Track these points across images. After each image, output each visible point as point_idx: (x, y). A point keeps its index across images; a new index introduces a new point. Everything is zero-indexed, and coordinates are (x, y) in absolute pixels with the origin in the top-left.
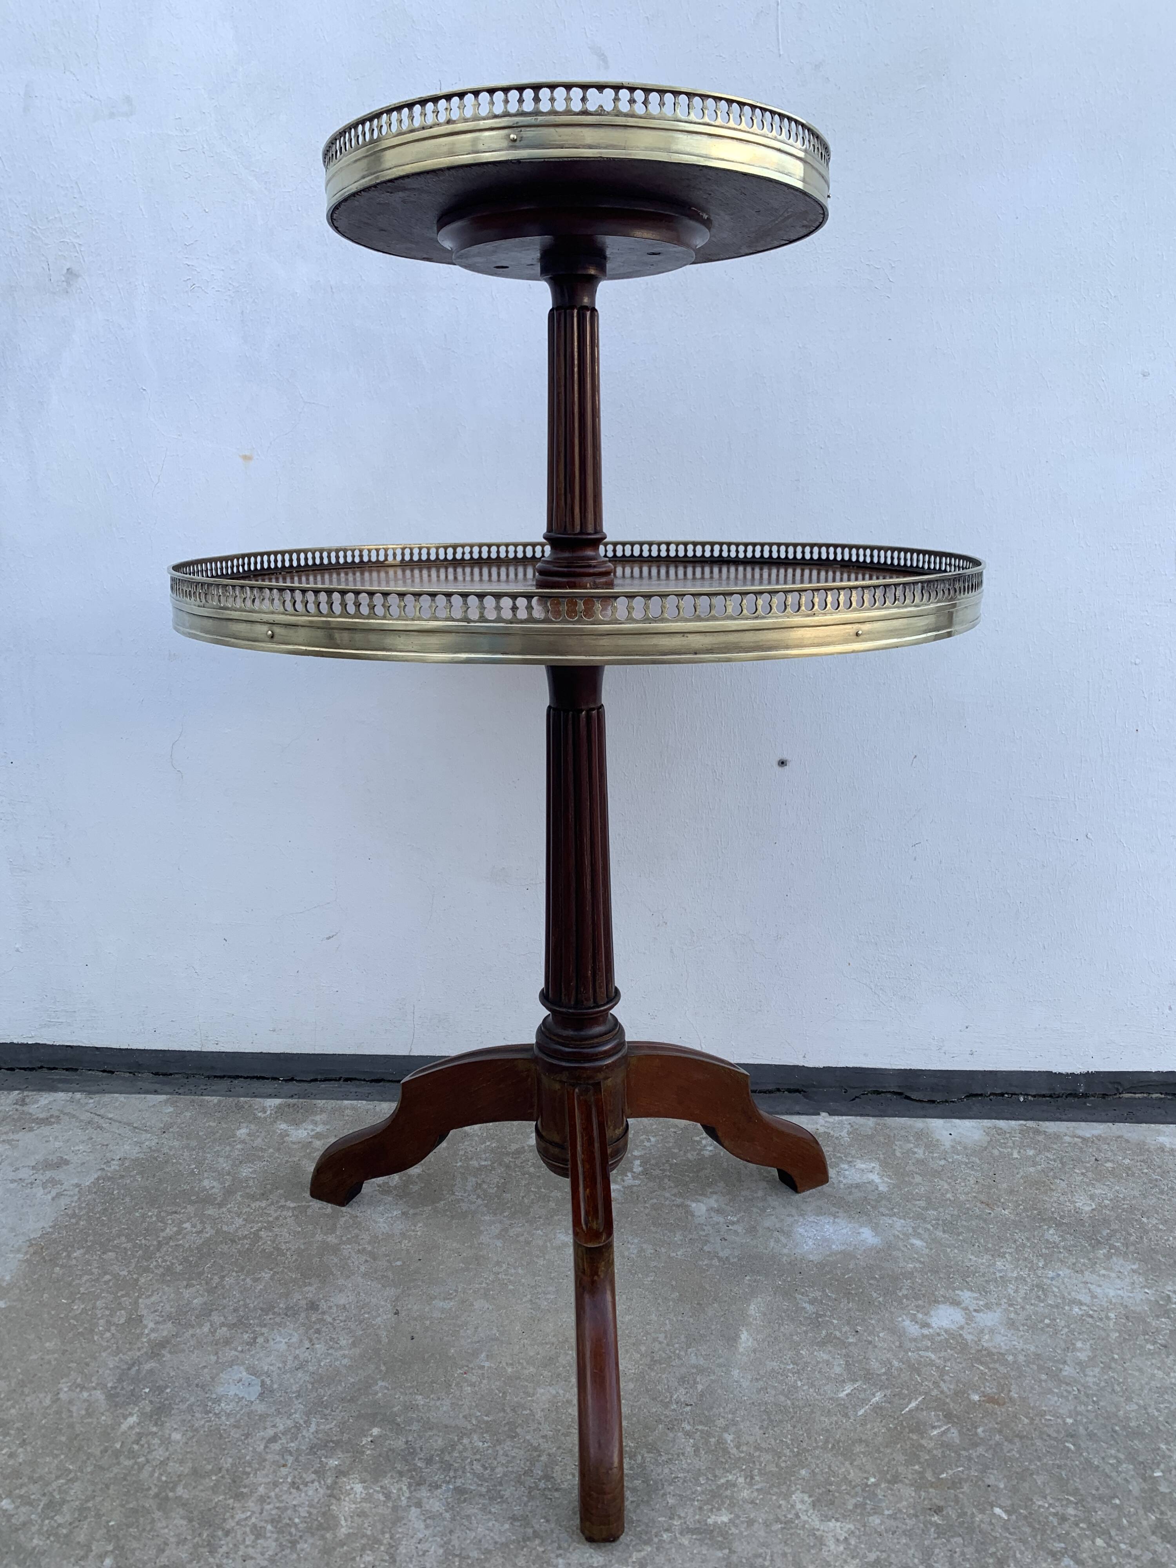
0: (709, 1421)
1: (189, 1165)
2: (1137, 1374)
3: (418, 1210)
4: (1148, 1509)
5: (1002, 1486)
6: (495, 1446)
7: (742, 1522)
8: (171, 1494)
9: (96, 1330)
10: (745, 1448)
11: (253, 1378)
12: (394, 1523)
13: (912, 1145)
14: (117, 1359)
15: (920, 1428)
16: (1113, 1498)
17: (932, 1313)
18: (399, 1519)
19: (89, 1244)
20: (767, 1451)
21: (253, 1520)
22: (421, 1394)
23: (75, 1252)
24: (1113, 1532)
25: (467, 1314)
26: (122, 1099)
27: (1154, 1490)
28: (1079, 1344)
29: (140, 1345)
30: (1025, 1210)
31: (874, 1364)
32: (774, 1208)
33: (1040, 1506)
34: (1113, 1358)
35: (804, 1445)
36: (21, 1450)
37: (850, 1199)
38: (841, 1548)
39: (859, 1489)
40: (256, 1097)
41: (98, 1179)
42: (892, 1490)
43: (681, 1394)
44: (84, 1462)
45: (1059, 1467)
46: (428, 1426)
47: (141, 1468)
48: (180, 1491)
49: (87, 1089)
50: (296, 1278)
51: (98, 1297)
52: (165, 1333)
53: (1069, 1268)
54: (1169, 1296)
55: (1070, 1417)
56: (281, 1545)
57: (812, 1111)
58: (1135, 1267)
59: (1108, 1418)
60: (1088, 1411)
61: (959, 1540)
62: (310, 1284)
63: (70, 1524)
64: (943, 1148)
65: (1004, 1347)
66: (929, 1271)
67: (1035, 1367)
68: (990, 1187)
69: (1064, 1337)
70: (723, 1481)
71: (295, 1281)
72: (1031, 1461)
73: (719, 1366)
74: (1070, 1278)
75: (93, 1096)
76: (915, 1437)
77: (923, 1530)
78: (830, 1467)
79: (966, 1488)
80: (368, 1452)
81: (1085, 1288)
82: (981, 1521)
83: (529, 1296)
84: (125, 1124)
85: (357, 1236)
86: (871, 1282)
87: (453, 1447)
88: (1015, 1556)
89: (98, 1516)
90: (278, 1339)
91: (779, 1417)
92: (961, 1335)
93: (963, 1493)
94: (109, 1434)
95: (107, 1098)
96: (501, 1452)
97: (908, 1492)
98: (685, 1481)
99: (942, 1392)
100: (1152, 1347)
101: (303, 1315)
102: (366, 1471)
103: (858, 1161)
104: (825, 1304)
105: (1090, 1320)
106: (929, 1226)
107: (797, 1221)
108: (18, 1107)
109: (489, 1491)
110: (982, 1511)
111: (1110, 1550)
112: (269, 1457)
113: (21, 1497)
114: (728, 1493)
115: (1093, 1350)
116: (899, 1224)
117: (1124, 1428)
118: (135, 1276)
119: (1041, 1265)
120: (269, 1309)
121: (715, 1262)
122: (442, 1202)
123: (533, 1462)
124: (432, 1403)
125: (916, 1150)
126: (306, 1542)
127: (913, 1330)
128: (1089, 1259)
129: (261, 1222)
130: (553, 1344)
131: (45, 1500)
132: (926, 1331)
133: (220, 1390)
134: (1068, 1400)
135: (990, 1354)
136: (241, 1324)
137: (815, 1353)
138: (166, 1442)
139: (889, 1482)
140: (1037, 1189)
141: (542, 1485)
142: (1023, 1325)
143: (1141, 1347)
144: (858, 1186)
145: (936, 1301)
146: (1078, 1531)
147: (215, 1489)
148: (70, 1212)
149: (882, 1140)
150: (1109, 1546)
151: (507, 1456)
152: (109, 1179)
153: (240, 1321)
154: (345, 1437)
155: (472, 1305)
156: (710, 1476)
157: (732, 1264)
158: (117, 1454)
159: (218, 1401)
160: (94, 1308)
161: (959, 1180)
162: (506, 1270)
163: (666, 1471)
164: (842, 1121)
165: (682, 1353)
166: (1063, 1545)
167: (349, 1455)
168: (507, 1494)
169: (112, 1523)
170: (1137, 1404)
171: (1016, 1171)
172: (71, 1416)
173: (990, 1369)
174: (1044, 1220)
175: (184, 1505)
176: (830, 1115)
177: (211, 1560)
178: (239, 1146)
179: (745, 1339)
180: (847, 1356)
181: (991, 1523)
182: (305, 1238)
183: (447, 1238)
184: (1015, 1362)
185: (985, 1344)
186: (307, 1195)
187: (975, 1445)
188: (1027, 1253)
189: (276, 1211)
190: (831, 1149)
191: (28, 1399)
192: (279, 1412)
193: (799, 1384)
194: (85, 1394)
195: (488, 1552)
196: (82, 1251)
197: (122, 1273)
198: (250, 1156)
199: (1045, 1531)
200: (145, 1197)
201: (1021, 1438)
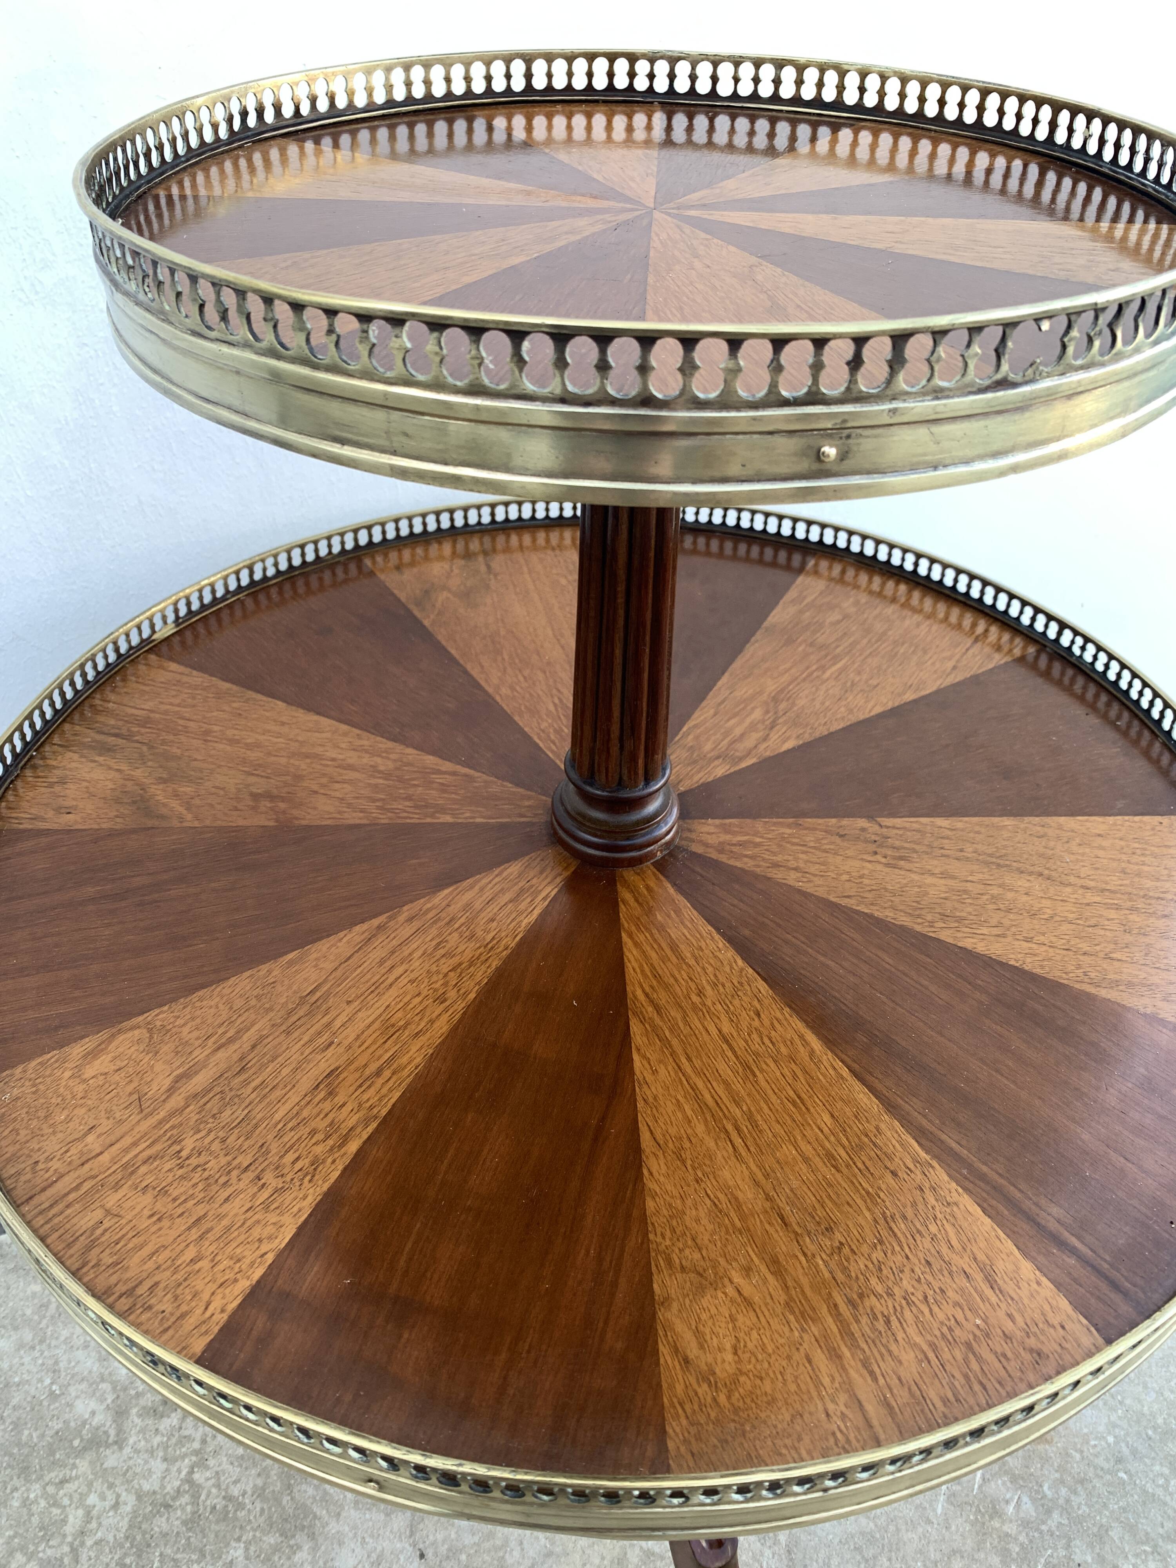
5: (1090, 1560)
15: (996, 1510)
50: (277, 1544)
55: (1109, 1433)
59: (1138, 1422)
60: (1120, 1418)
72: (1100, 1513)
76: (997, 1525)
117: (1155, 1428)
201: (1082, 1482)
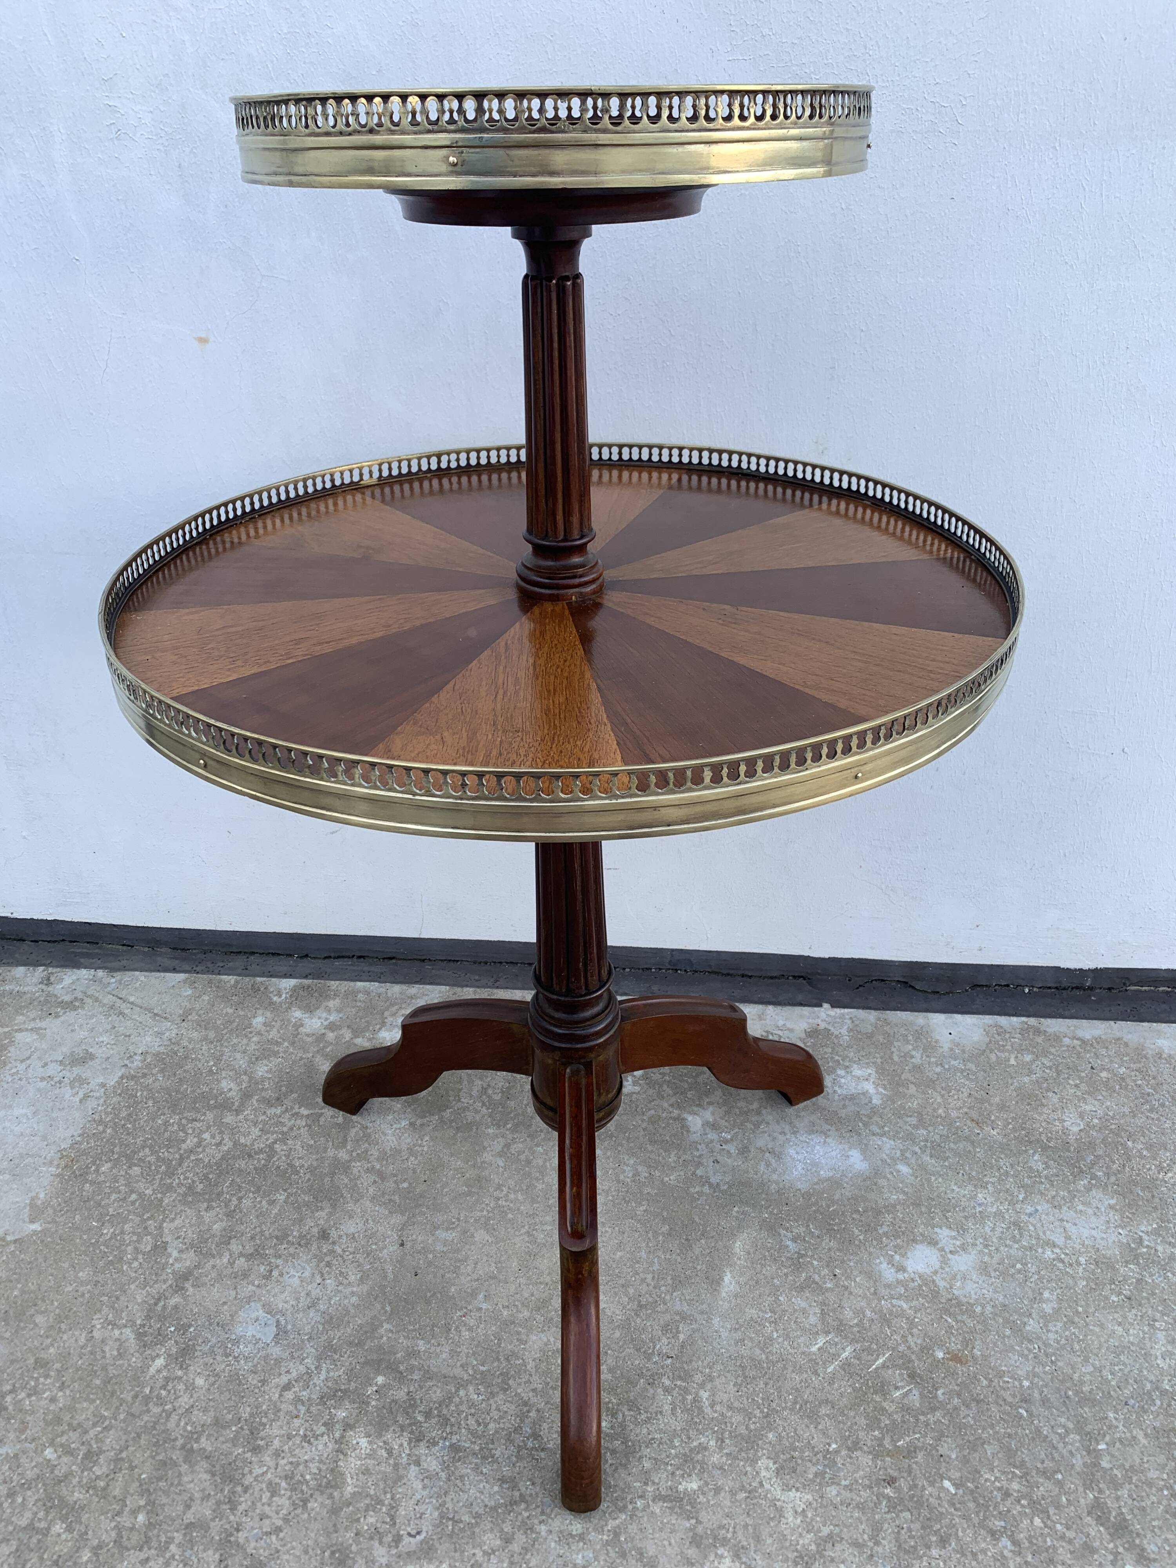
0: (687, 1376)
1: (208, 1062)
2: (1097, 1329)
3: (425, 1121)
4: (1088, 1487)
5: (954, 1456)
6: (488, 1399)
7: (710, 1490)
8: (195, 1446)
9: (125, 1258)
10: (718, 1408)
11: (269, 1316)
12: (395, 1483)
13: (910, 1047)
14: (144, 1292)
15: (883, 1389)
16: (1056, 1472)
17: (909, 1254)
18: (400, 1478)
19: (116, 1156)
20: (739, 1410)
21: (269, 1475)
22: (422, 1339)
23: (103, 1165)
24: (1052, 1511)
25: (467, 1247)
26: (142, 978)
27: (1096, 1465)
28: (1046, 1295)
29: (165, 1277)
30: (1014, 1129)
31: (848, 1313)
32: (768, 1123)
33: (986, 1480)
34: (1077, 1311)
35: (774, 1405)
36: (60, 1394)
37: (842, 1113)
38: (799, 1521)
39: (820, 1456)
40: (271, 976)
41: (122, 1077)
42: (851, 1458)
43: (663, 1345)
44: (118, 1408)
45: (1010, 1436)
46: (428, 1376)
47: (169, 1416)
48: (204, 1443)
49: (108, 965)
50: (309, 1202)
51: (126, 1220)
52: (188, 1263)
53: (1048, 1202)
54: (1141, 1238)
55: (1027, 1379)
56: (294, 1504)
57: (814, 1001)
58: (1113, 1202)
59: (1062, 1382)
60: (1045, 1373)
61: (907, 1515)
62: (322, 1209)
63: (107, 1476)
64: (941, 1050)
65: (973, 1296)
66: (913, 1204)
67: (1001, 1320)
68: (982, 1101)
69: (1033, 1285)
70: (695, 1444)
71: (307, 1204)
72: (984, 1429)
73: (702, 1312)
74: (1047, 1214)
75: (115, 974)
76: (878, 1399)
77: (875, 1504)
78: (796, 1430)
79: (920, 1457)
80: (373, 1403)
81: (1061, 1226)
82: (931, 1495)
83: (526, 1227)
84: (146, 1009)
85: (366, 1151)
86: (854, 1216)
87: (450, 1398)
88: (957, 1534)
89: (132, 1468)
90: (292, 1272)
91: (752, 1373)
92: (934, 1281)
93: (916, 1463)
94: (139, 1377)
95: (128, 976)
96: (494, 1407)
97: (866, 1460)
98: (660, 1443)
99: (909, 1348)
100: (1116, 1299)
101: (315, 1246)
102: (371, 1424)
103: (855, 1066)
104: (808, 1242)
105: (1060, 1265)
106: (917, 1149)
107: (789, 1141)
108: (44, 987)
109: (481, 1449)
110: (932, 1484)
111: (1046, 1530)
112: (283, 1406)
113: (62, 1445)
114: (700, 1457)
115: (1060, 1300)
116: (888, 1146)
117: (1076, 1393)
118: (159, 1196)
119: (1021, 1197)
120: (282, 1237)
121: (706, 1189)
122: (448, 1111)
123: (522, 1417)
124: (433, 1349)
125: (913, 1053)
126: (316, 1501)
127: (889, 1274)
128: (1069, 1192)
129: (276, 1132)
130: (547, 1284)
131: (83, 1450)
132: (900, 1276)
133: (239, 1330)
134: (1028, 1360)
135: (960, 1304)
136: (257, 1254)
137: (793, 1300)
138: (191, 1387)
139: (849, 1449)
140: (1029, 1104)
141: (530, 1444)
142: (995, 1270)
143: (1107, 1298)
144: (852, 1098)
145: (914, 1241)
146: (1019, 1508)
147: (234, 1441)
148: (97, 1117)
149: (881, 1040)
150: (1046, 1526)
151: (499, 1410)
152: (133, 1077)
153: (256, 1250)
154: (353, 1385)
155: (472, 1236)
156: (684, 1437)
157: (722, 1192)
158: (147, 1399)
159: (236, 1342)
160: (122, 1232)
161: (953, 1092)
162: (507, 1195)
163: (645, 1431)
164: (843, 1015)
165: (668, 1297)
166: (1003, 1523)
167: (356, 1405)
168: (498, 1453)
169: (143, 1476)
170: (1093, 1365)
171: (1010, 1081)
172: (104, 1357)
173: (957, 1322)
174: (1031, 1142)
175: (207, 1458)
176: (832, 1007)
177: (232, 1518)
178: (255, 1039)
179: (729, 1282)
180: (823, 1303)
181: (939, 1498)
182: (317, 1153)
183: (452, 1155)
184: (982, 1314)
185: (955, 1292)
186: (320, 1100)
187: (933, 1409)
188: (1010, 1183)
189: (290, 1120)
190: (830, 1050)
191: (65, 1337)
192: (293, 1357)
193: (775, 1335)
194: (117, 1332)
195: (478, 1516)
196: (109, 1165)
197: (147, 1192)
198: (266, 1052)
199: (988, 1507)
200: (166, 1100)
201: (978, 1402)
